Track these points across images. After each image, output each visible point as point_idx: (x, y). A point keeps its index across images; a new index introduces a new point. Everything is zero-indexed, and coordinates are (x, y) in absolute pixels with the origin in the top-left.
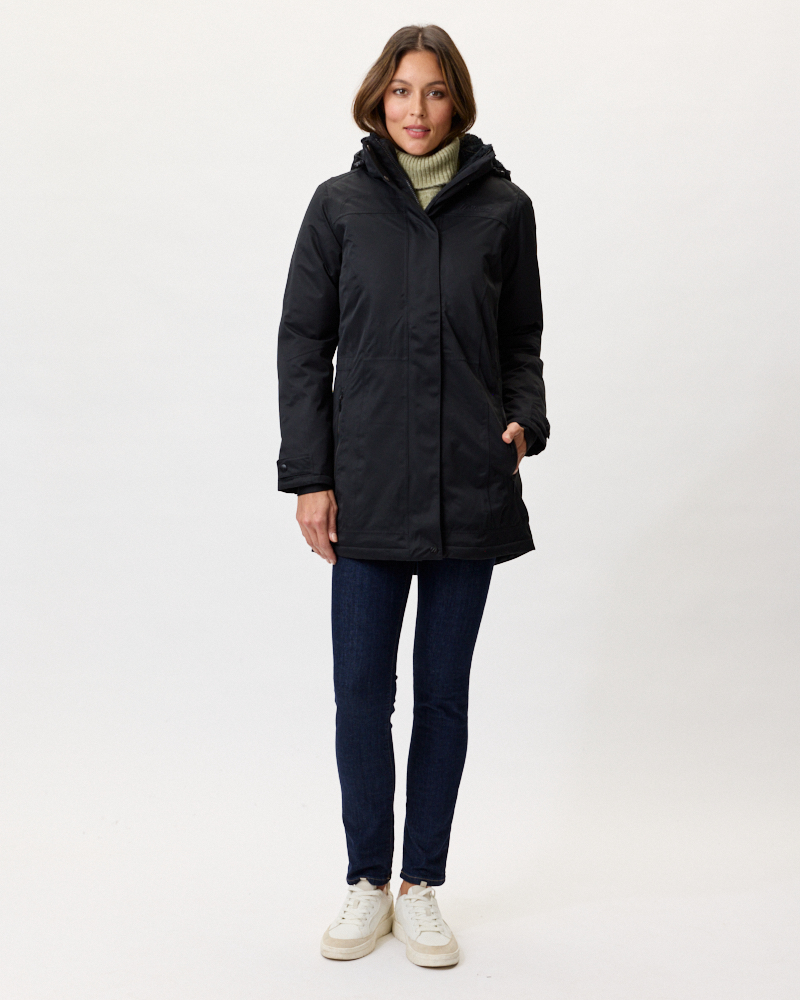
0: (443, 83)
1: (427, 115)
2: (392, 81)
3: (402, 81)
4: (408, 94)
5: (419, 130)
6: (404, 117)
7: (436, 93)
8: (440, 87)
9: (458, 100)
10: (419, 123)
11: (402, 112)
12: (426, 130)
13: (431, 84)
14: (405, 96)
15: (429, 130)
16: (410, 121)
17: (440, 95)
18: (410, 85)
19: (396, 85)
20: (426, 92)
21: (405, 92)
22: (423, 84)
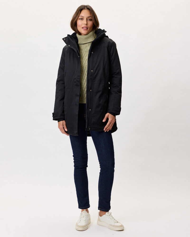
0: (91, 17)
1: (88, 24)
2: (79, 17)
3: (82, 16)
4: (83, 19)
5: (86, 28)
6: (82, 25)
7: (90, 20)
8: (91, 18)
9: (95, 21)
10: (86, 26)
11: (81, 24)
12: (87, 28)
13: (89, 17)
14: (82, 20)
15: (88, 28)
16: (83, 26)
17: (91, 20)
18: (84, 17)
19: (80, 17)
20: (87, 19)
21: (82, 19)
22: (87, 17)
